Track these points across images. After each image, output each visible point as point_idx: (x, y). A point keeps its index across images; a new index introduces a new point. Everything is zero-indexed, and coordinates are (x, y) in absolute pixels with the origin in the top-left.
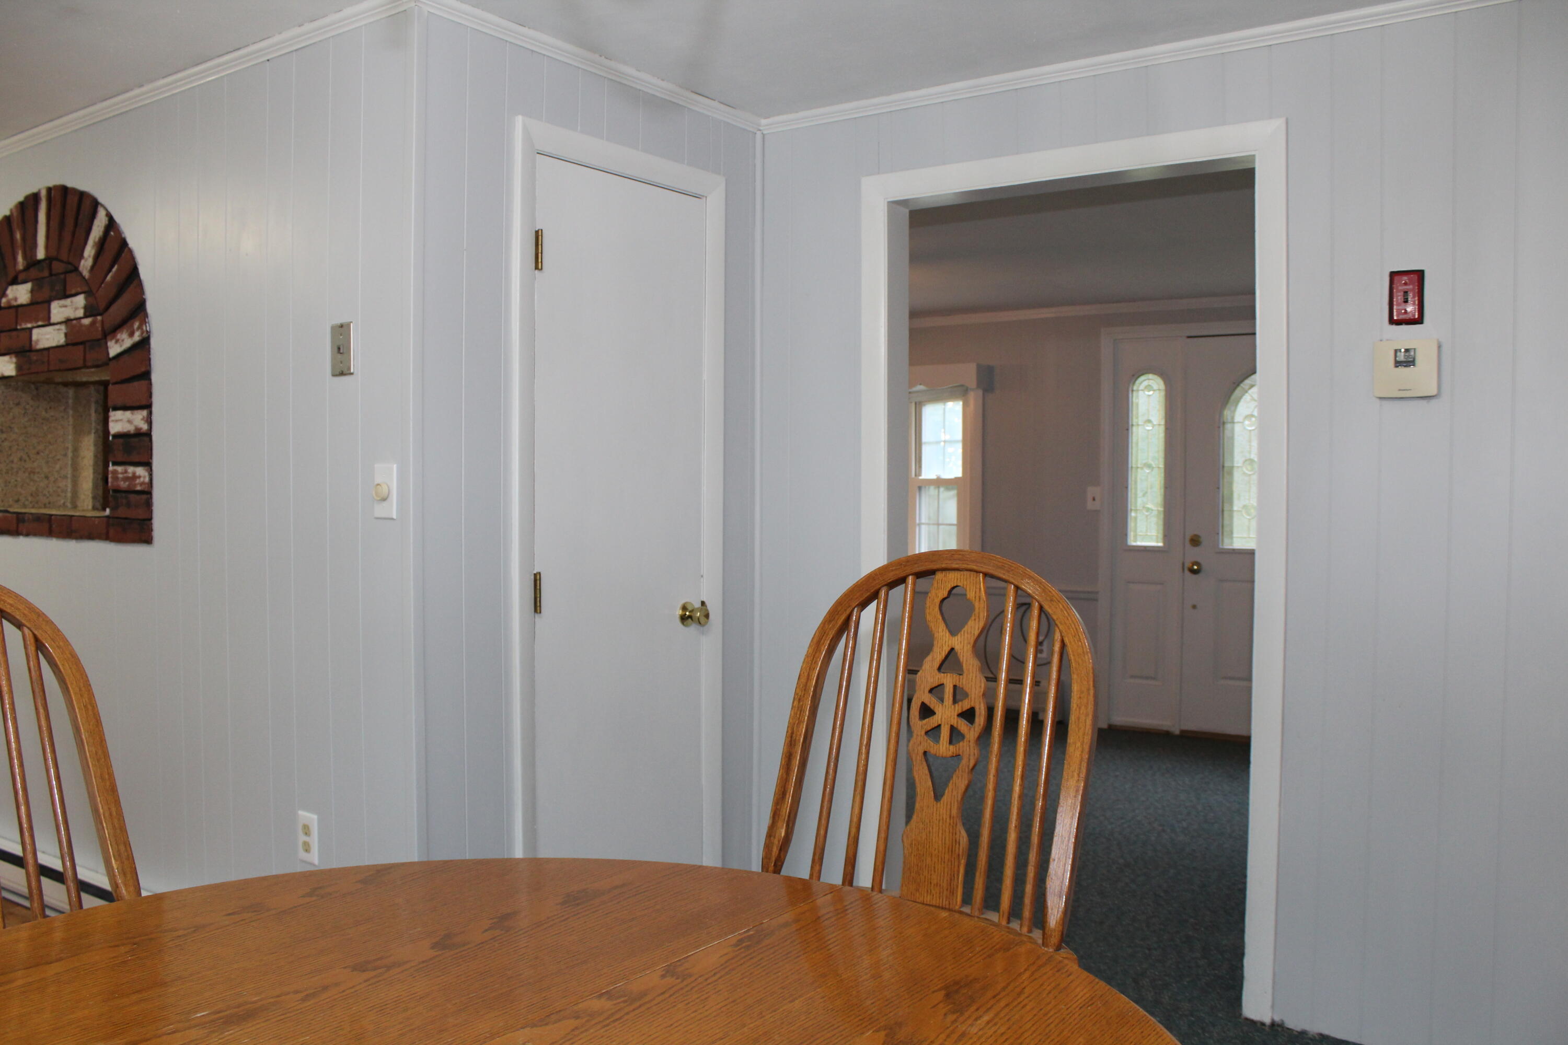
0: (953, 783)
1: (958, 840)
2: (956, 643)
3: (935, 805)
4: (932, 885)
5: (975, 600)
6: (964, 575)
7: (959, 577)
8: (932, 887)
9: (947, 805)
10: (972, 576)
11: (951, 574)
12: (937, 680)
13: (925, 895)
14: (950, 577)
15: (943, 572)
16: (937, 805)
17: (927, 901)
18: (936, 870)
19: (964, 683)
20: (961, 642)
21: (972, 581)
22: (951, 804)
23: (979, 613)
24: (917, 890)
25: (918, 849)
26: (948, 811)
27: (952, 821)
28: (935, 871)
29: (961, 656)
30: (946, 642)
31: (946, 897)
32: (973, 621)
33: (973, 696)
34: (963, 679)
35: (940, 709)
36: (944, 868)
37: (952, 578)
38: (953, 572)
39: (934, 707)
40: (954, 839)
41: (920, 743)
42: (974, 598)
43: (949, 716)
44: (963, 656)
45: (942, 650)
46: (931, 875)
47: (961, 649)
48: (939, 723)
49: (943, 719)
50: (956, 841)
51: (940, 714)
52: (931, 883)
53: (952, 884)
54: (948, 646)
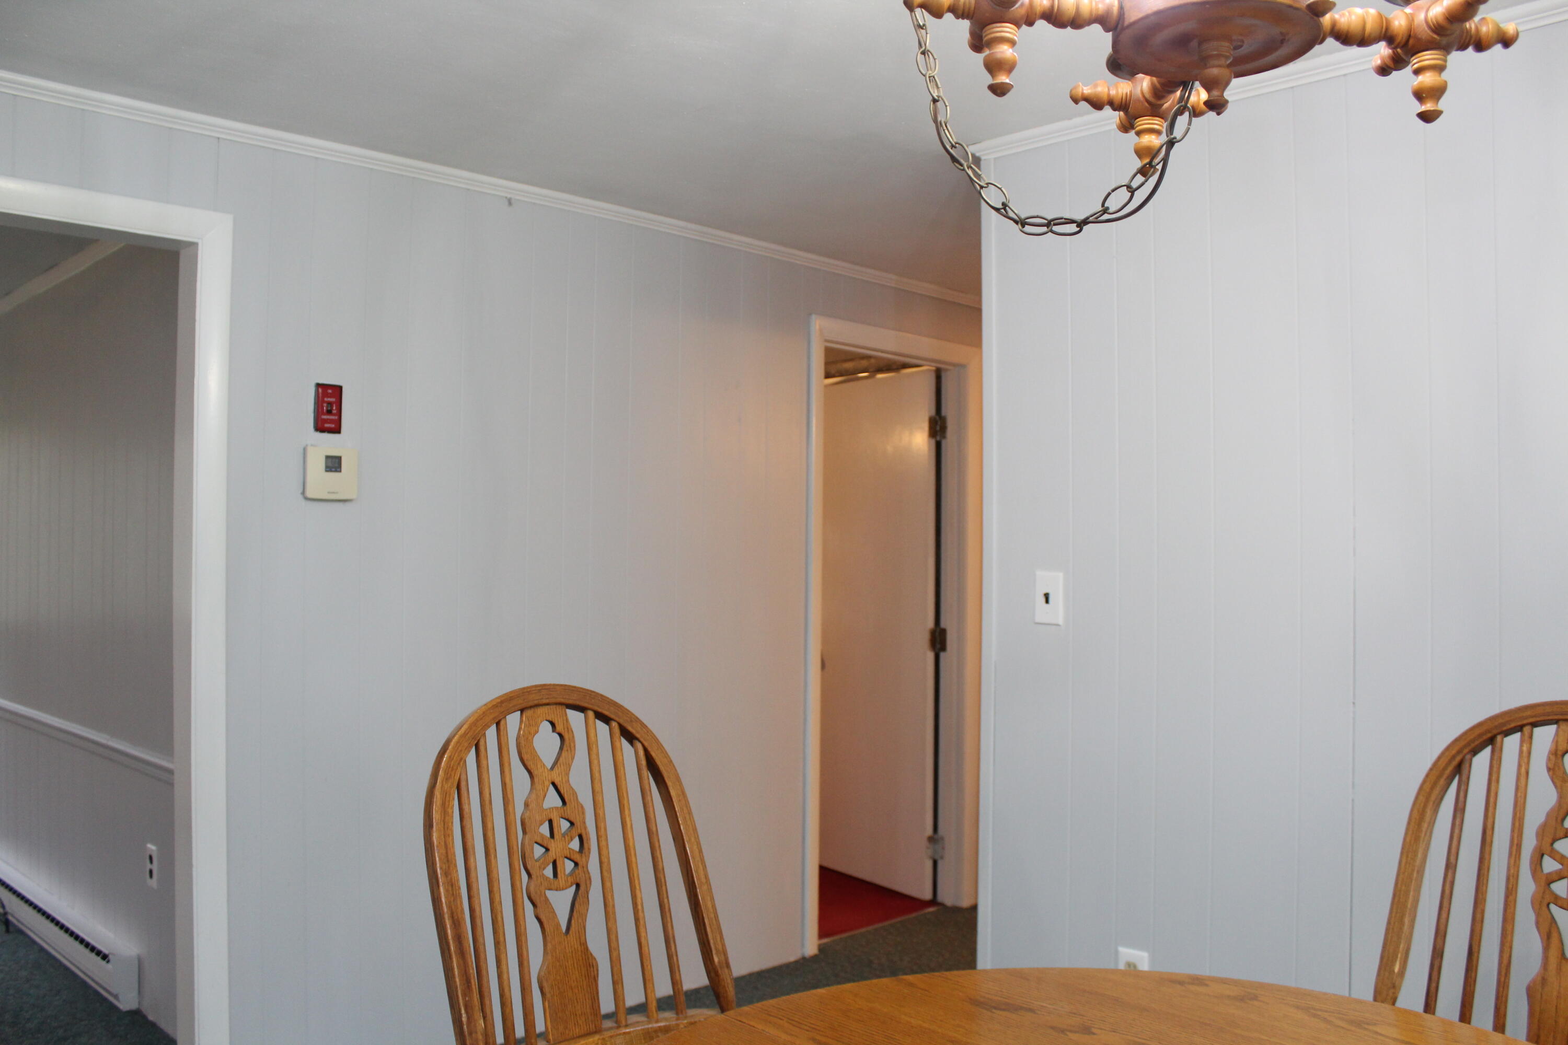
0: (577, 912)
1: (591, 964)
2: (555, 777)
3: (566, 939)
4: (578, 1016)
5: (565, 732)
6: (551, 709)
7: (547, 712)
8: (578, 1019)
9: (576, 934)
10: (558, 708)
11: (539, 710)
12: (545, 817)
13: (574, 1028)
14: (539, 712)
15: (532, 709)
16: (567, 938)
17: (576, 1034)
18: (579, 1000)
19: (569, 812)
20: (559, 775)
21: (558, 712)
22: (579, 932)
23: (570, 743)
24: (566, 1028)
25: (559, 988)
26: (578, 940)
27: (583, 947)
28: (578, 1002)
29: (562, 788)
30: (546, 777)
31: (592, 1021)
32: (566, 753)
33: (579, 824)
34: (567, 809)
35: (553, 845)
36: (585, 995)
37: (540, 713)
38: (541, 707)
39: (547, 844)
40: (588, 964)
41: (541, 884)
42: (563, 730)
43: (562, 848)
44: (563, 788)
45: (544, 786)
46: (575, 1007)
47: (560, 781)
48: (554, 858)
49: (557, 852)
50: (590, 965)
51: (554, 849)
52: (576, 1015)
53: (594, 1007)
54: (549, 780)
